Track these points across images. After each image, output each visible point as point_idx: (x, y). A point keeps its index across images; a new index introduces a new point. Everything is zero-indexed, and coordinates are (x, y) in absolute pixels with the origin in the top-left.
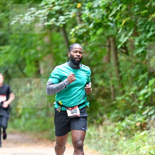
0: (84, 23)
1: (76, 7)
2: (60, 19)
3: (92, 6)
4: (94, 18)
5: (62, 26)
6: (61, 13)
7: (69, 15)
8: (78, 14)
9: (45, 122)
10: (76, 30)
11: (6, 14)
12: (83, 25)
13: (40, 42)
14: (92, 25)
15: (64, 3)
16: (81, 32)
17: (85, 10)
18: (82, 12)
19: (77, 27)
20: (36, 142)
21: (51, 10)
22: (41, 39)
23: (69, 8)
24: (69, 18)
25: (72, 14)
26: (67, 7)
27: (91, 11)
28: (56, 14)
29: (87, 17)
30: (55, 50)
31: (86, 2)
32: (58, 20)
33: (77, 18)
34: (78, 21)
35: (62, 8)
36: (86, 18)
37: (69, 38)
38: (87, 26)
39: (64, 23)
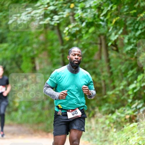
0: (77, 22)
1: (69, 7)
2: (55, 18)
3: (85, 6)
4: (86, 17)
5: (56, 25)
6: (55, 12)
7: (63, 14)
8: (71, 14)
9: (41, 115)
10: (69, 29)
11: (4, 13)
12: (76, 24)
13: (36, 40)
14: (84, 24)
15: (59, 4)
16: (74, 31)
17: (78, 10)
18: (75, 12)
19: (71, 26)
20: (32, 134)
21: (46, 10)
22: (37, 37)
23: (63, 8)
24: (63, 18)
25: (66, 13)
26: (61, 7)
27: (84, 11)
28: (51, 14)
29: (80, 16)
30: (49, 48)
31: (79, 2)
32: (53, 19)
33: (71, 17)
34: (72, 21)
35: (56, 8)
36: (79, 18)
37: (63, 36)
38: (80, 25)
39: (58, 22)
